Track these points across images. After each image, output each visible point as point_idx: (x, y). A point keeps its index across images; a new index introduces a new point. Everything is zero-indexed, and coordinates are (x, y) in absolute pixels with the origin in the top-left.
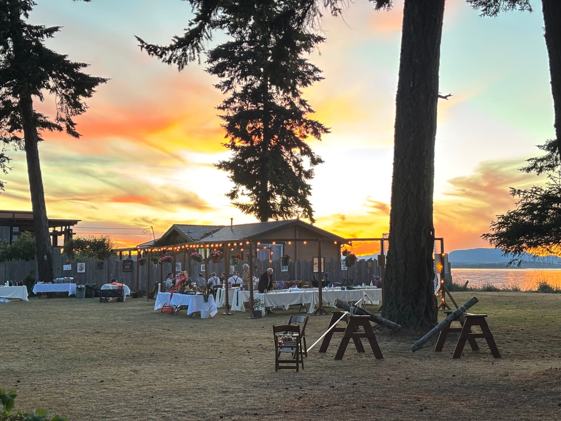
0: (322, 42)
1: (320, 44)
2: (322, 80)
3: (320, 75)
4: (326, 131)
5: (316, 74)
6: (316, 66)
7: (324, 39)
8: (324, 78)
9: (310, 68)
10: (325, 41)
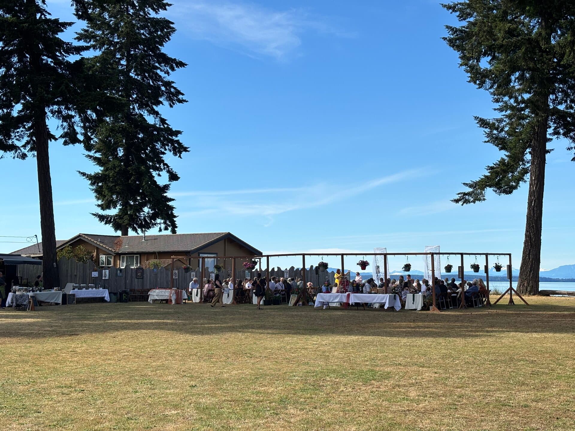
0: (183, 68)
1: (181, 69)
2: (185, 103)
3: (184, 97)
4: (186, 149)
5: (180, 97)
6: (179, 89)
7: (186, 65)
8: (187, 101)
9: (172, 90)
10: (185, 66)
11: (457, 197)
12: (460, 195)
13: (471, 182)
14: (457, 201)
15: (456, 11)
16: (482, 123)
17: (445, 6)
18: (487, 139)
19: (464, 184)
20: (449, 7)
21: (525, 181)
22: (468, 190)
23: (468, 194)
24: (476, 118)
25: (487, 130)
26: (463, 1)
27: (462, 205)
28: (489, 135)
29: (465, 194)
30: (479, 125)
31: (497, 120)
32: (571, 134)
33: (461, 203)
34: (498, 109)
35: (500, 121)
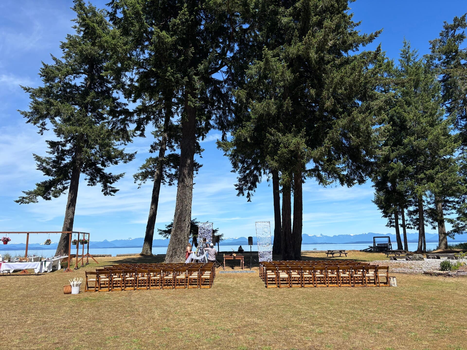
11: (18, 199)
12: (20, 198)
13: (28, 191)
14: (17, 202)
15: (30, 92)
16: (37, 159)
17: (23, 87)
18: (38, 168)
19: (23, 192)
20: (25, 89)
21: (65, 194)
22: (25, 195)
23: (26, 198)
24: (34, 155)
25: (39, 163)
26: (35, 88)
27: (20, 204)
28: (39, 166)
29: (23, 198)
30: (35, 159)
31: (47, 158)
32: (87, 172)
33: (20, 203)
34: (49, 152)
35: (50, 158)
